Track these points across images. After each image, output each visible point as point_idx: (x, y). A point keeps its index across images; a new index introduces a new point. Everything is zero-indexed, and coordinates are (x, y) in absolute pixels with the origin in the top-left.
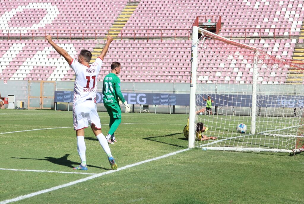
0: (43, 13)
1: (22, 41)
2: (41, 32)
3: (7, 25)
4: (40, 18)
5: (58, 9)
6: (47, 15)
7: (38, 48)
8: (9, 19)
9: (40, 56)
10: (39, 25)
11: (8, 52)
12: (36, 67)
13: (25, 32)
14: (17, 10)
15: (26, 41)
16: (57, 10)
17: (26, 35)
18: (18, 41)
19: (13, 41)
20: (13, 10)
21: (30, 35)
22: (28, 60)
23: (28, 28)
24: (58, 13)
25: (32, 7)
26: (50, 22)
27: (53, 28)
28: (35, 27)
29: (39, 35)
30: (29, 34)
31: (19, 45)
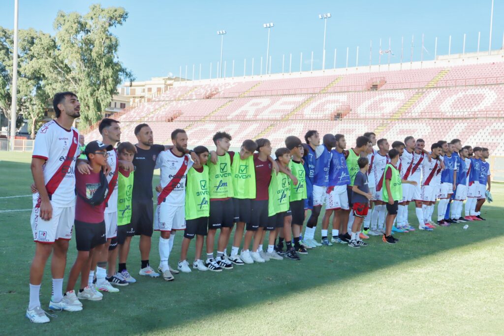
0: (482, 97)
1: (464, 121)
2: (481, 113)
3: (449, 108)
4: (480, 102)
5: (496, 93)
6: (486, 99)
7: (480, 127)
8: (451, 103)
9: (483, 134)
10: (479, 107)
11: (452, 130)
12: (479, 143)
13: (466, 113)
14: (458, 96)
15: (468, 121)
16: (494, 94)
17: (467, 116)
18: (461, 121)
19: (457, 121)
20: (454, 96)
21: (471, 116)
22: (471, 137)
23: (469, 110)
24: (496, 97)
25: (471, 93)
26: (489, 105)
27: (492, 110)
28: (475, 109)
29: (479, 115)
30: (469, 115)
31: (462, 124)
